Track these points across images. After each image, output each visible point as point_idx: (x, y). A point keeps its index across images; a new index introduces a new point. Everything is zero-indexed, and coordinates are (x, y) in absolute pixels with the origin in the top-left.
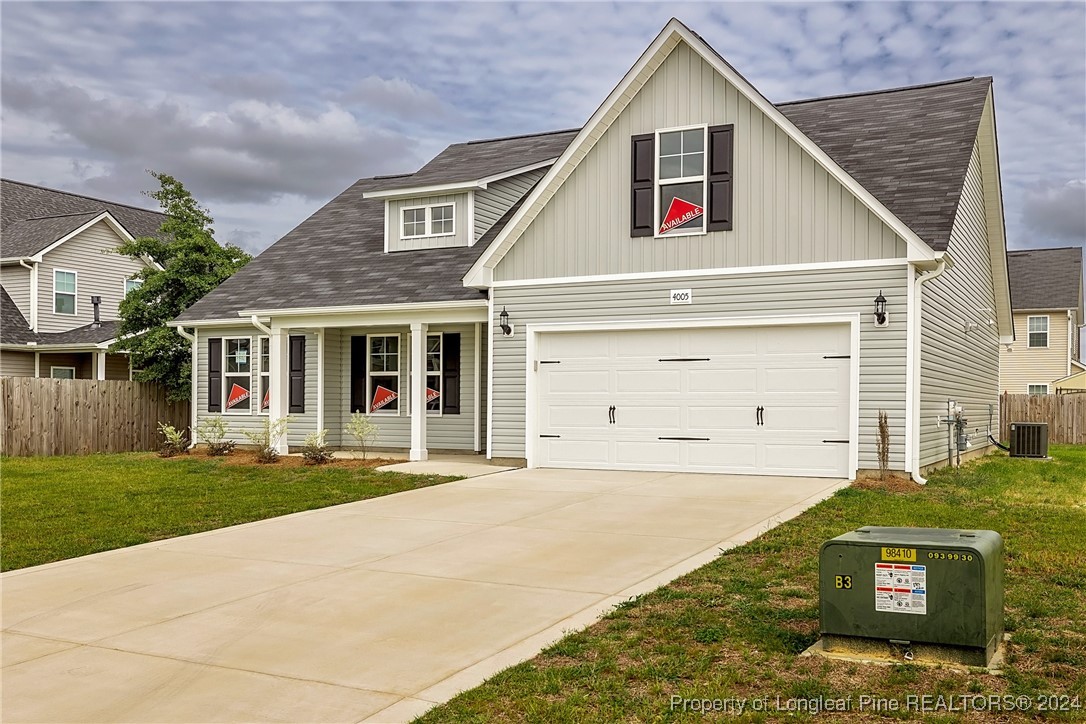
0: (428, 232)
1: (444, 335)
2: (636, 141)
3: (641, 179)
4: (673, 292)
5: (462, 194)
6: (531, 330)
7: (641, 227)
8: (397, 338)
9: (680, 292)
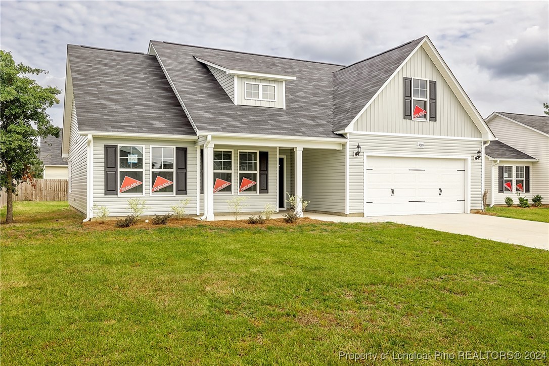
0: (261, 98)
1: (260, 152)
2: (405, 79)
3: (407, 95)
4: (419, 143)
5: (280, 81)
6: (365, 155)
7: (407, 115)
8: (231, 152)
9: (421, 143)
